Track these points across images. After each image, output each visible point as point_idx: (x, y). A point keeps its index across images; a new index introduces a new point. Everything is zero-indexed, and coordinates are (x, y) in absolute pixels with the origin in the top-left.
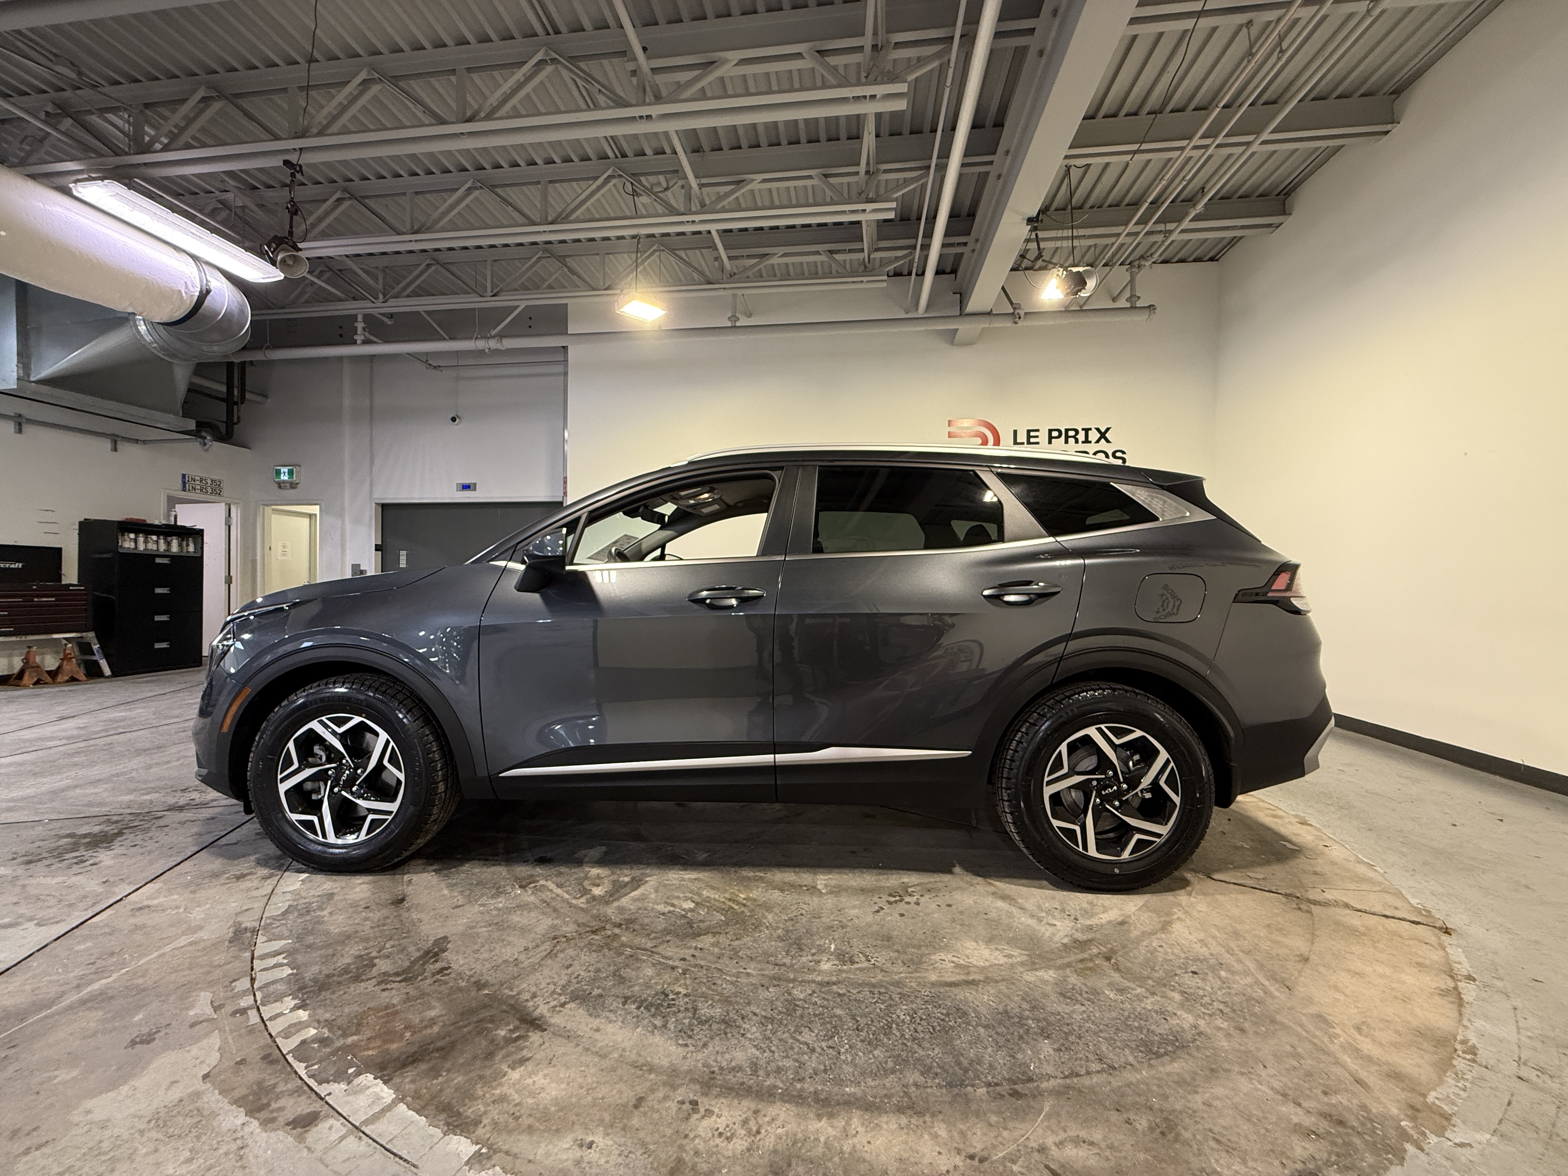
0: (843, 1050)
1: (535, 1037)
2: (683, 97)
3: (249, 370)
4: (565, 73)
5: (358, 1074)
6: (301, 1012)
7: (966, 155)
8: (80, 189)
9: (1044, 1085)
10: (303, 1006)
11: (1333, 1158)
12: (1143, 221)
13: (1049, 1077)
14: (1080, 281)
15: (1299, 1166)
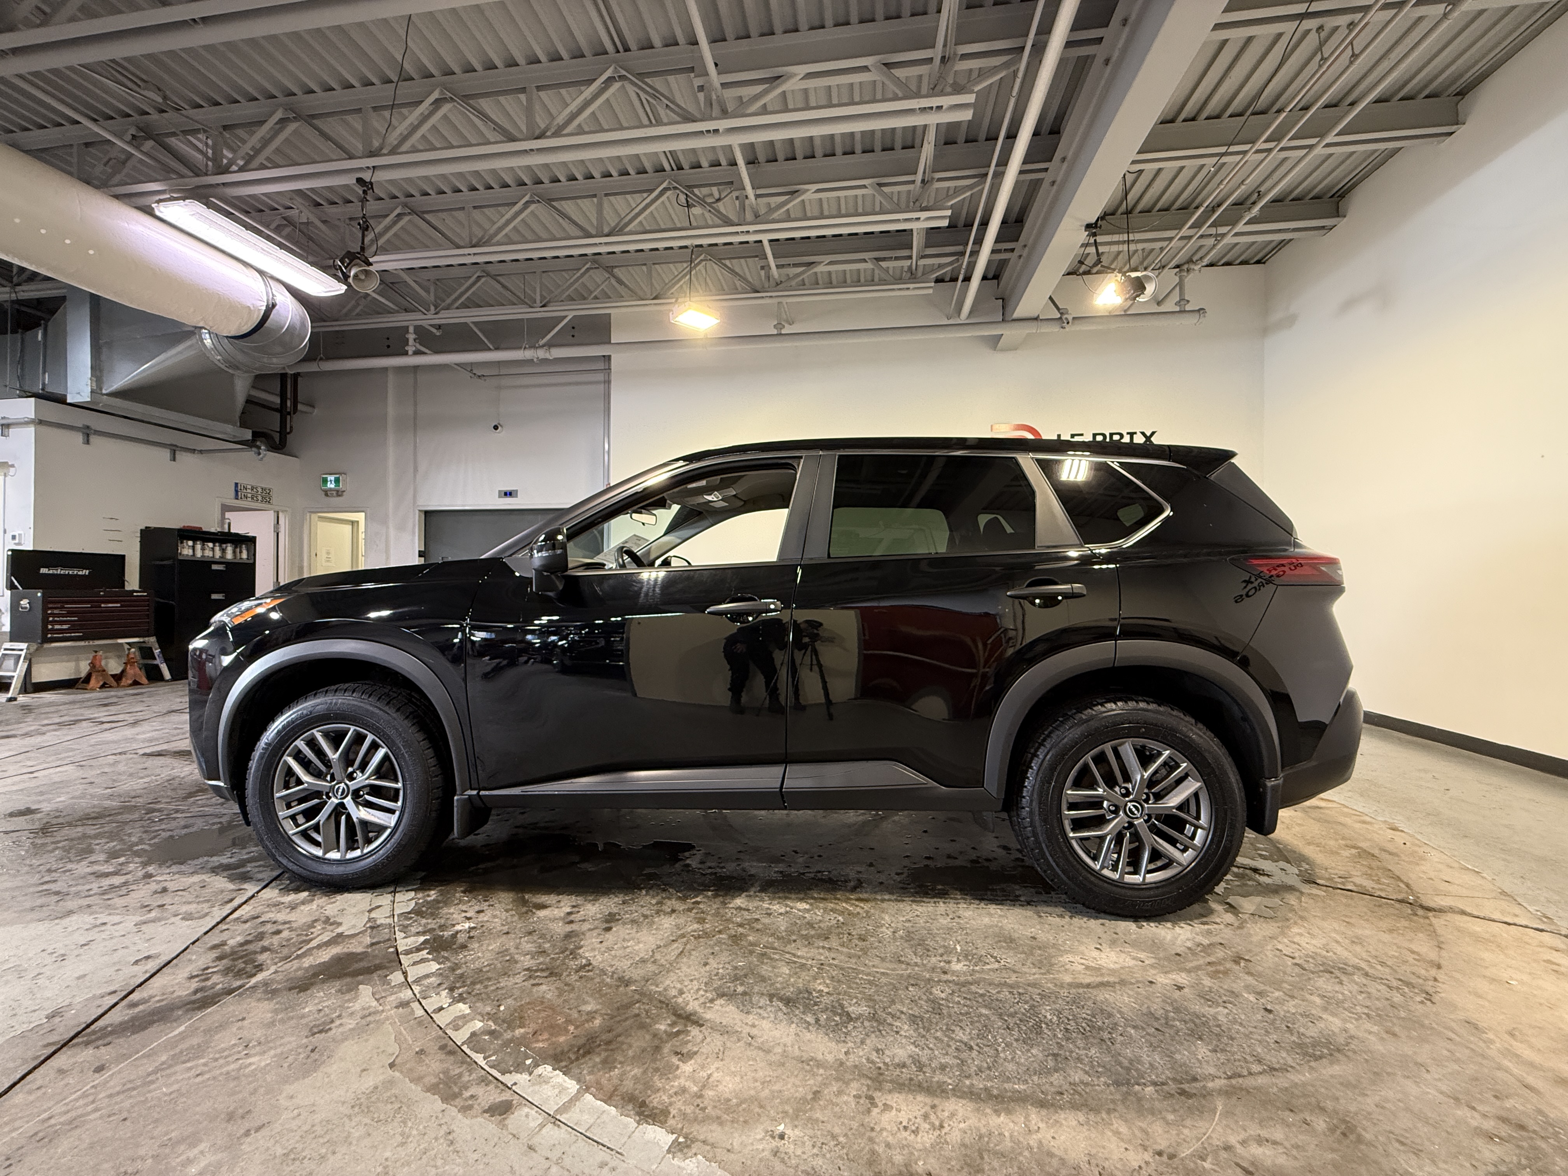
0: (1000, 1049)
1: (694, 1031)
2: (749, 111)
3: (300, 379)
4: (631, 90)
5: (537, 1065)
6: (461, 1005)
7: (1025, 162)
8: (162, 209)
9: (1210, 1085)
10: (461, 999)
11: (1524, 1161)
12: (1197, 225)
13: (1214, 1077)
14: (1139, 286)
15: (1492, 1169)
